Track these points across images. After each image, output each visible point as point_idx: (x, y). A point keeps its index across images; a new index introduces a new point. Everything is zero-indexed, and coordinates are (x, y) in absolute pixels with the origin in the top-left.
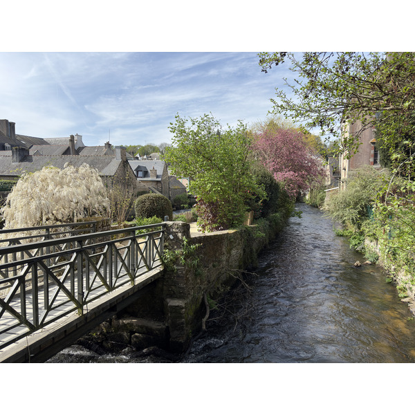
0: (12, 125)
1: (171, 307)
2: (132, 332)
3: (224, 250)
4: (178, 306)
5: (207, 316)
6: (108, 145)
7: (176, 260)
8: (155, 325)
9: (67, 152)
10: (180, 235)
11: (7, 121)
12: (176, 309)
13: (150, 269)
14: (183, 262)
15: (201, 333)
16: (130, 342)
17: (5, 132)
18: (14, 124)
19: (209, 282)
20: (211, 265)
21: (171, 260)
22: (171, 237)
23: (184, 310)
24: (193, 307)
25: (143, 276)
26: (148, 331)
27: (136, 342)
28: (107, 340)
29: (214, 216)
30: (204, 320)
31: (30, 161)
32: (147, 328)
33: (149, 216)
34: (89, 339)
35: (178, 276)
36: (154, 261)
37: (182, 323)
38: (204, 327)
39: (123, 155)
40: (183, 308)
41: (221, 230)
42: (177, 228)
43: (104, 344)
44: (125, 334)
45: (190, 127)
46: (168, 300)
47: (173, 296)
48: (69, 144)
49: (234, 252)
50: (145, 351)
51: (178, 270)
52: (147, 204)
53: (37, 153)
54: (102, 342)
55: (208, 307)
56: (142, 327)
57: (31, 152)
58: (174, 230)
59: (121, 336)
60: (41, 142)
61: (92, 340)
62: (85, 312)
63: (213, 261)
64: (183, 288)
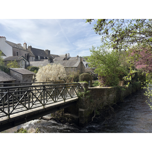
0: (49, 51)
1: (80, 111)
2: (68, 118)
3: (105, 94)
4: (82, 111)
5: (94, 116)
6: (78, 56)
7: (82, 96)
8: (75, 117)
9: (64, 59)
10: (83, 87)
11: (48, 50)
12: (82, 112)
13: (72, 97)
14: (84, 96)
15: (91, 122)
16: (68, 121)
17: (47, 54)
18: (50, 51)
19: (97, 105)
20: (98, 99)
21: (81, 95)
22: (80, 88)
23: (84, 113)
24: (89, 113)
25: (69, 100)
26: (73, 118)
27: (69, 121)
28: (61, 119)
29: (105, 82)
30: (93, 118)
31: (53, 62)
32: (73, 117)
33: (84, 81)
34: (57, 119)
35: (83, 101)
36: (74, 95)
37: (83, 117)
38: (92, 120)
39: (81, 60)
40: (83, 112)
41: (107, 87)
42: (83, 85)
43: (61, 121)
44: (66, 118)
45: (96, 50)
46: (79, 109)
47: (81, 108)
48: (65, 57)
49: (111, 95)
50: (71, 124)
51: (83, 99)
52: (83, 77)
53: (56, 60)
54: (60, 120)
55: (95, 114)
56: (71, 117)
57: (54, 60)
58: (82, 85)
59: (65, 119)
60: (58, 56)
61: (58, 119)
62: (45, 107)
63: (99, 98)
64: (84, 105)
